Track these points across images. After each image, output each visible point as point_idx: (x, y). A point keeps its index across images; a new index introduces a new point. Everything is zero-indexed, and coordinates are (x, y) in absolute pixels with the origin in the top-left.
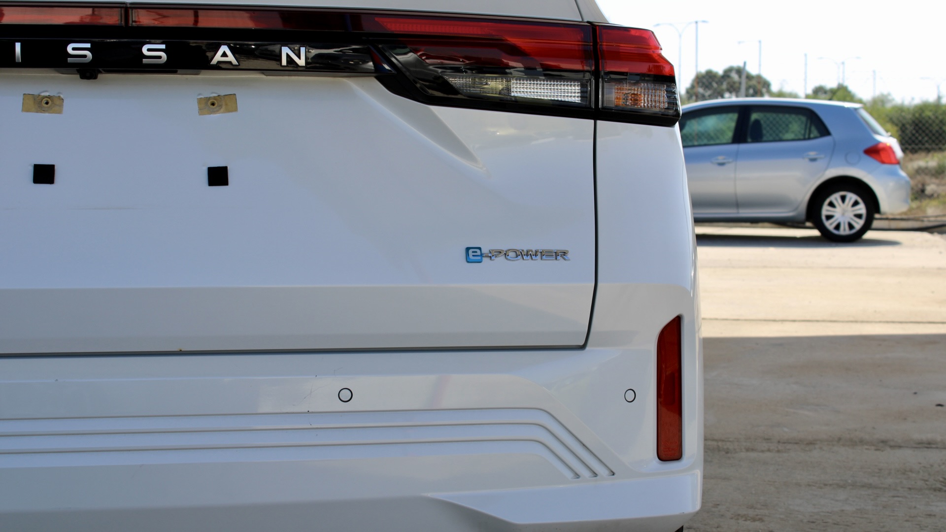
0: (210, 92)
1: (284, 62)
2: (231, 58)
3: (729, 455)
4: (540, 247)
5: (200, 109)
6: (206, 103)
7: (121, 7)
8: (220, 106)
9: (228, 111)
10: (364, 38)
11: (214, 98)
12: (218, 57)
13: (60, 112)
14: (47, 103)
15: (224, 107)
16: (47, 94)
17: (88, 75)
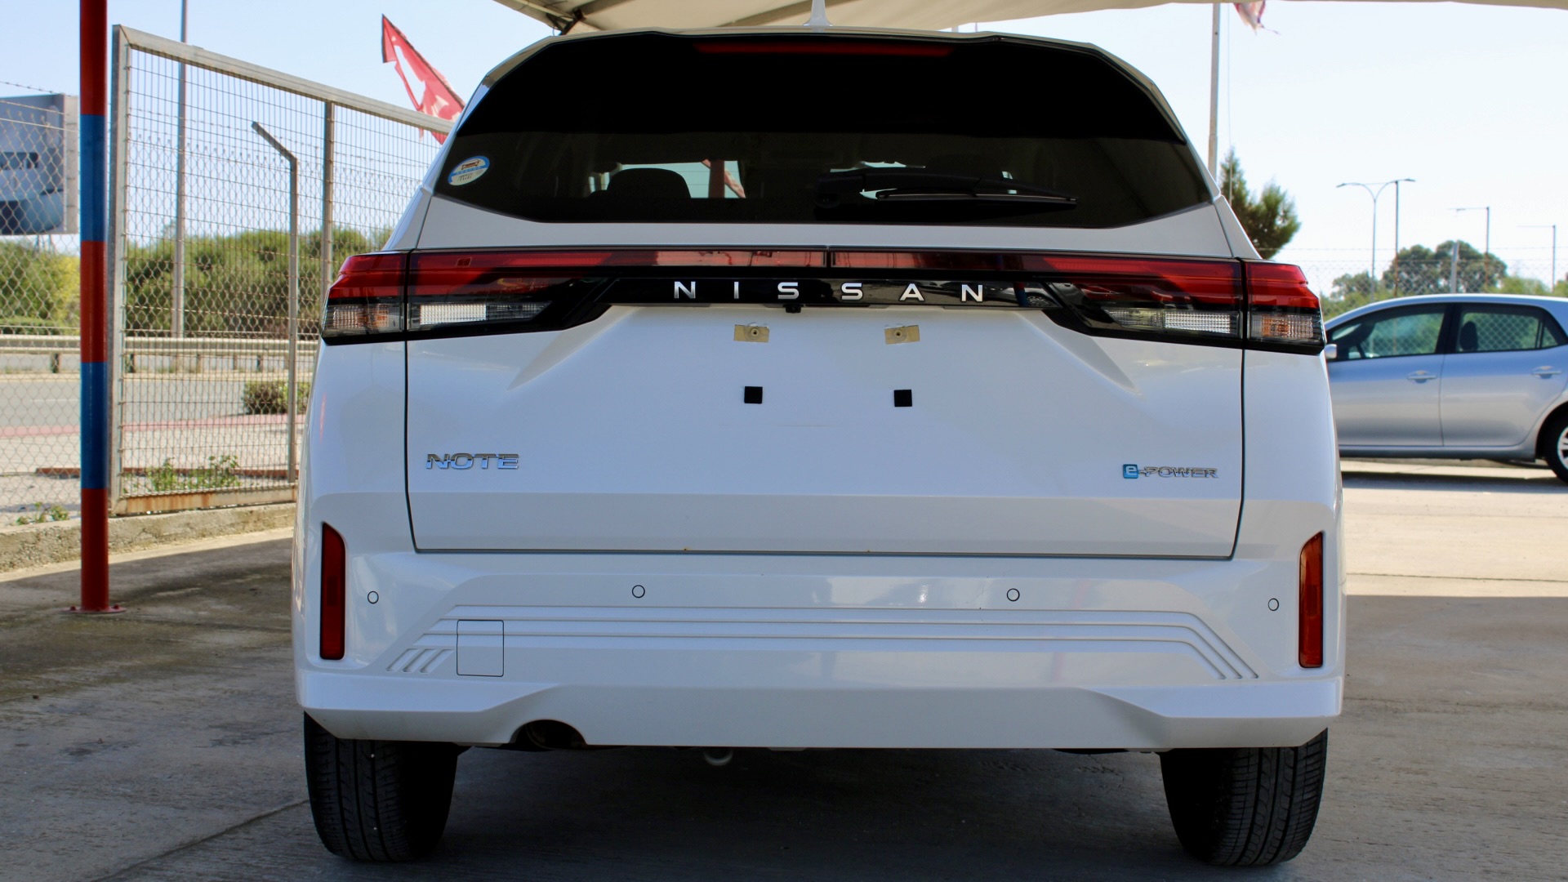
0: (897, 324)
1: (964, 298)
2: (918, 295)
3: (1398, 715)
4: (1191, 466)
5: (887, 339)
6: (893, 334)
7: (824, 251)
8: (905, 336)
9: (912, 340)
11: (900, 329)
12: (907, 294)
13: (766, 341)
14: (755, 333)
15: (908, 337)
16: (755, 325)
17: (794, 309)
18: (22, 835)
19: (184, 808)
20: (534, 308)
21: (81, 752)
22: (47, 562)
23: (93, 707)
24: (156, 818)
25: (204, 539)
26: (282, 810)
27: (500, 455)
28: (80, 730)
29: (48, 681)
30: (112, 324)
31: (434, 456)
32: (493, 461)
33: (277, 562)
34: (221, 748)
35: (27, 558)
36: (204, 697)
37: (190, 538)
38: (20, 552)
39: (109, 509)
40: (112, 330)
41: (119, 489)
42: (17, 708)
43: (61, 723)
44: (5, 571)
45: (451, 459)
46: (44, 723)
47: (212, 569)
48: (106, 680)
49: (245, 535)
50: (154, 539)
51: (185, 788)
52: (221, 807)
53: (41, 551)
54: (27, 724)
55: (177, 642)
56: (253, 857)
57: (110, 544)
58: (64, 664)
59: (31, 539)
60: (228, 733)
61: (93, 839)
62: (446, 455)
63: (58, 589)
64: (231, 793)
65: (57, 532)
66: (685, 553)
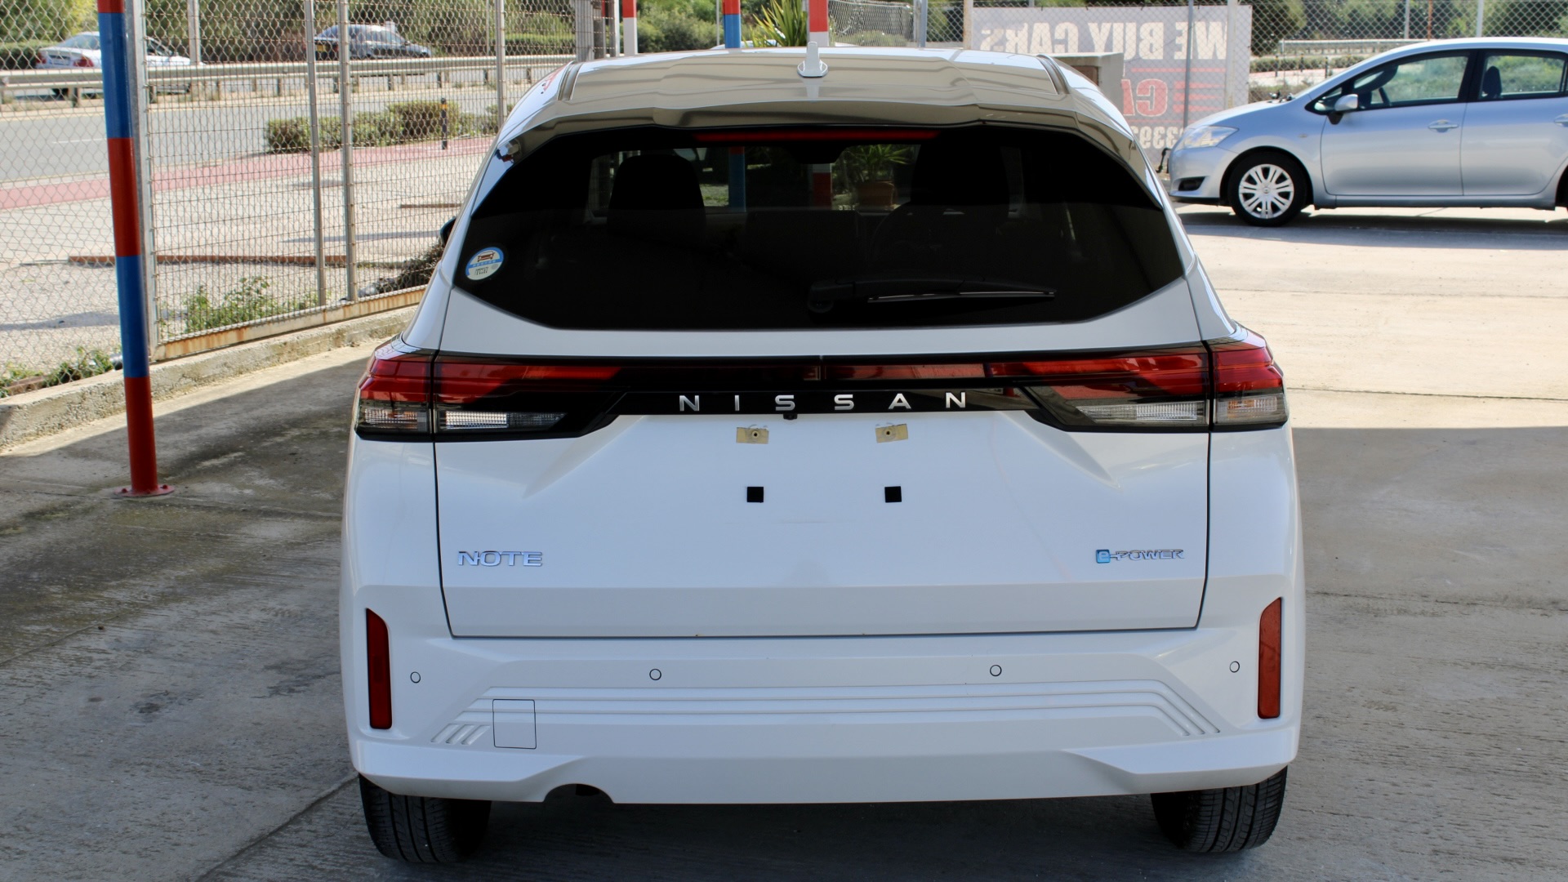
0: (886, 426)
1: (948, 404)
2: (905, 403)
4: (1159, 548)
5: (878, 437)
6: (883, 432)
7: (818, 363)
8: (894, 435)
9: (901, 439)
10: (1014, 381)
11: (890, 430)
12: (895, 403)
13: (766, 442)
14: (756, 435)
15: (897, 435)
16: (755, 427)
17: (791, 416)
18: (107, 829)
19: (250, 789)
20: (551, 418)
21: (149, 709)
22: (94, 419)
23: (154, 640)
24: (226, 804)
25: (241, 376)
26: (340, 788)
27: (525, 552)
28: (149, 676)
29: (110, 600)
30: (140, 177)
31: (465, 552)
32: (519, 559)
33: (314, 408)
34: (278, 699)
35: (75, 418)
36: (257, 622)
37: (227, 377)
38: (67, 413)
39: (150, 357)
40: (140, 182)
41: (157, 336)
42: (84, 644)
43: (127, 667)
44: (55, 433)
45: (481, 557)
46: (112, 666)
47: (252, 422)
48: (165, 599)
49: (281, 367)
50: (194, 383)
51: (249, 759)
52: (283, 786)
53: (88, 409)
54: (96, 668)
55: (226, 537)
56: (317, 856)
57: (152, 394)
58: (122, 576)
60: (285, 677)
61: (171, 834)
62: (476, 552)
63: (108, 459)
64: (291, 765)
65: (101, 389)
66: (697, 637)
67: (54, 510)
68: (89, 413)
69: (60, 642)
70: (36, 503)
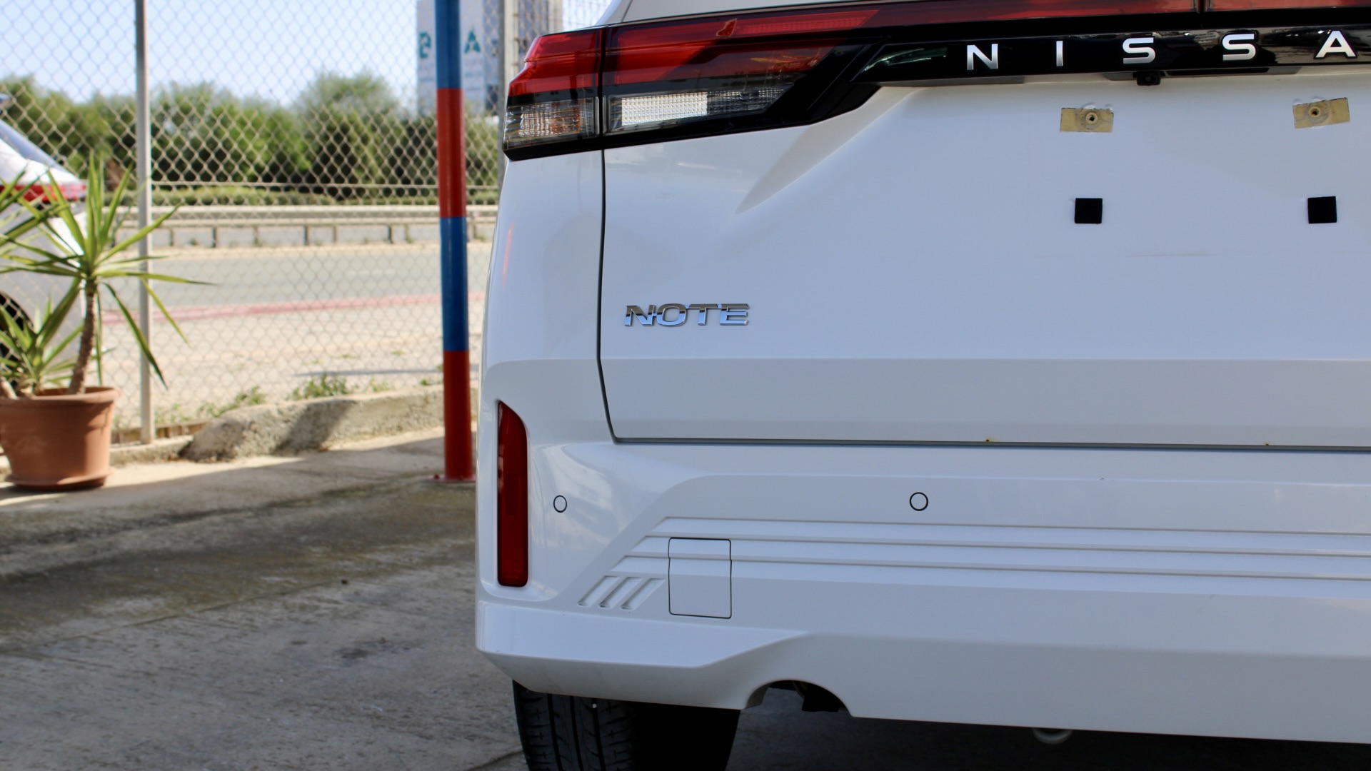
0: (1311, 97)
2: (1345, 48)
5: (1297, 120)
6: (1306, 112)
8: (1326, 115)
9: (1338, 122)
11: (1317, 104)
12: (1327, 48)
13: (1109, 130)
14: (1092, 119)
15: (1330, 116)
16: (1092, 107)
17: (1148, 79)
19: (429, 738)
20: (769, 94)
21: (355, 654)
23: (398, 595)
24: (391, 751)
27: (723, 305)
28: (370, 626)
29: (369, 562)
31: (635, 307)
32: (713, 313)
38: (407, 416)
42: (319, 595)
43: (355, 616)
45: (659, 312)
46: (336, 614)
48: (429, 562)
51: (445, 709)
52: (471, 737)
54: (318, 615)
58: (397, 542)
59: (419, 402)
62: (651, 307)
66: (988, 445)
67: (358, 489)
68: (432, 419)
69: (293, 592)
70: (340, 484)
